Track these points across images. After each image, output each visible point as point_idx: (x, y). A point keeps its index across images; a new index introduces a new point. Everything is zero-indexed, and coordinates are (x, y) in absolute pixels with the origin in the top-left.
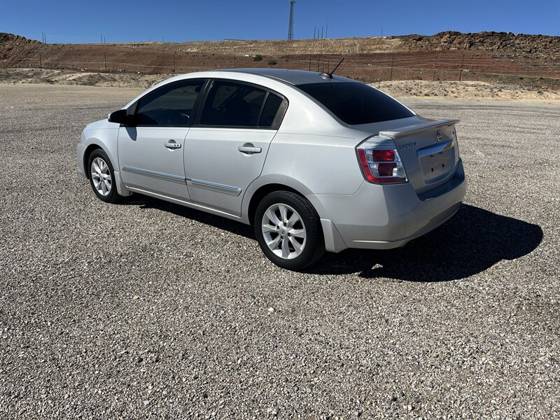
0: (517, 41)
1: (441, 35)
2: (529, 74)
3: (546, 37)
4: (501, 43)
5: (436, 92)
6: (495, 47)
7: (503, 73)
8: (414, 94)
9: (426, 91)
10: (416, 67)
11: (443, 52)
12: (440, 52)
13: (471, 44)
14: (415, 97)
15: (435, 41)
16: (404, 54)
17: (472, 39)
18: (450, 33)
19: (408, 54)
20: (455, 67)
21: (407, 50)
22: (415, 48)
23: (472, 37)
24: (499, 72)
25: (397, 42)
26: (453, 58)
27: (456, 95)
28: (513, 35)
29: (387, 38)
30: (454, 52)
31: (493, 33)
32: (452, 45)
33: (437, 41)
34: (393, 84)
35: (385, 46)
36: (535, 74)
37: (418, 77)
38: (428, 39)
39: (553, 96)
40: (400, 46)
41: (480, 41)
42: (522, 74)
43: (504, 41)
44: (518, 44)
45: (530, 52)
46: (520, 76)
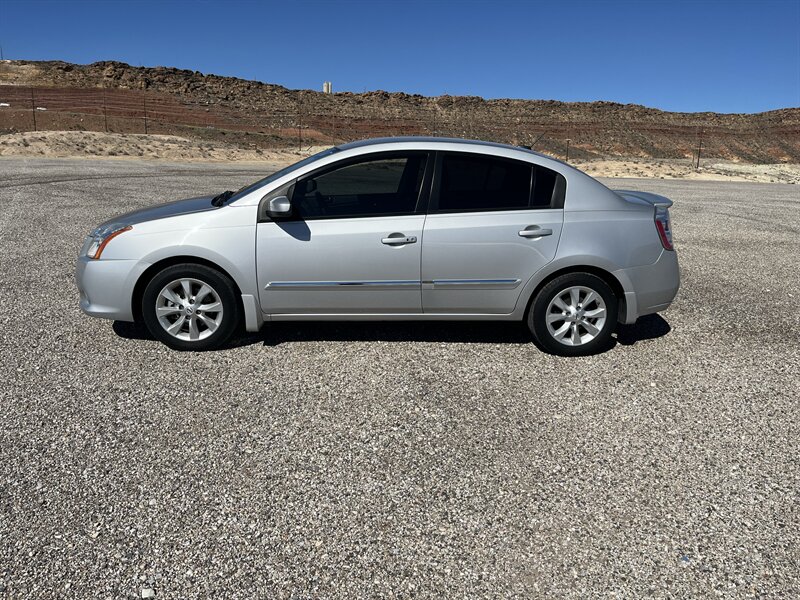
0: (208, 84)
1: (102, 65)
2: (230, 127)
3: (243, 81)
4: (189, 85)
5: (124, 148)
6: (182, 89)
7: (199, 125)
8: (92, 152)
9: (109, 148)
10: (71, 111)
11: (109, 90)
12: (103, 90)
13: (148, 83)
14: (94, 156)
15: (92, 74)
16: (47, 90)
17: (149, 76)
18: (113, 63)
19: (53, 90)
20: (132, 114)
21: (51, 84)
22: (64, 81)
23: (147, 72)
24: (194, 125)
25: (30, 71)
26: (126, 100)
27: (155, 154)
28: (202, 75)
29: (13, 63)
30: (125, 91)
31: (175, 70)
32: (121, 81)
33: (96, 74)
34: (46, 136)
35: (11, 76)
36: (238, 128)
37: (78, 126)
38: (82, 69)
39: (275, 156)
40: (38, 77)
41: (159, 80)
42: (223, 127)
43: (192, 82)
44: (210, 88)
45: (227, 99)
46: (221, 130)
